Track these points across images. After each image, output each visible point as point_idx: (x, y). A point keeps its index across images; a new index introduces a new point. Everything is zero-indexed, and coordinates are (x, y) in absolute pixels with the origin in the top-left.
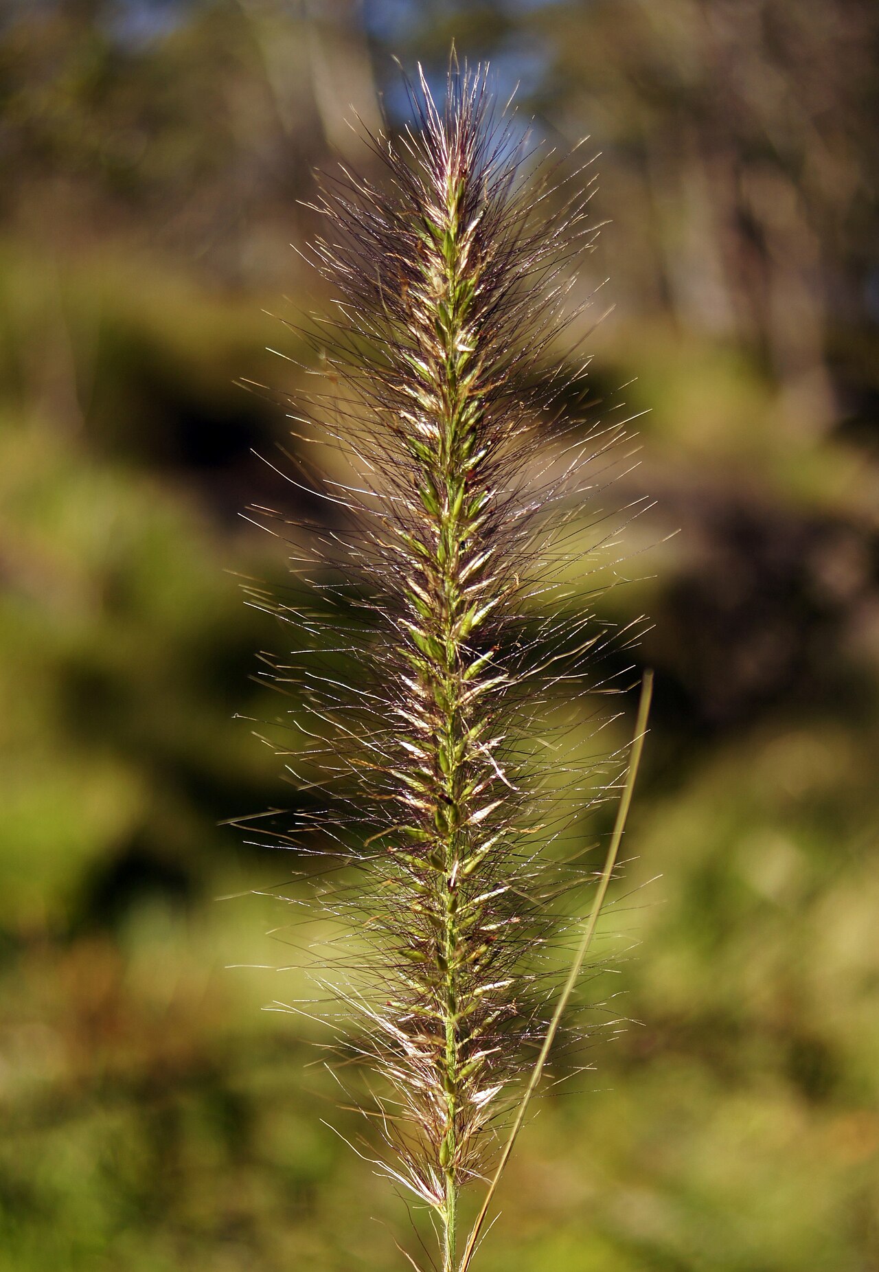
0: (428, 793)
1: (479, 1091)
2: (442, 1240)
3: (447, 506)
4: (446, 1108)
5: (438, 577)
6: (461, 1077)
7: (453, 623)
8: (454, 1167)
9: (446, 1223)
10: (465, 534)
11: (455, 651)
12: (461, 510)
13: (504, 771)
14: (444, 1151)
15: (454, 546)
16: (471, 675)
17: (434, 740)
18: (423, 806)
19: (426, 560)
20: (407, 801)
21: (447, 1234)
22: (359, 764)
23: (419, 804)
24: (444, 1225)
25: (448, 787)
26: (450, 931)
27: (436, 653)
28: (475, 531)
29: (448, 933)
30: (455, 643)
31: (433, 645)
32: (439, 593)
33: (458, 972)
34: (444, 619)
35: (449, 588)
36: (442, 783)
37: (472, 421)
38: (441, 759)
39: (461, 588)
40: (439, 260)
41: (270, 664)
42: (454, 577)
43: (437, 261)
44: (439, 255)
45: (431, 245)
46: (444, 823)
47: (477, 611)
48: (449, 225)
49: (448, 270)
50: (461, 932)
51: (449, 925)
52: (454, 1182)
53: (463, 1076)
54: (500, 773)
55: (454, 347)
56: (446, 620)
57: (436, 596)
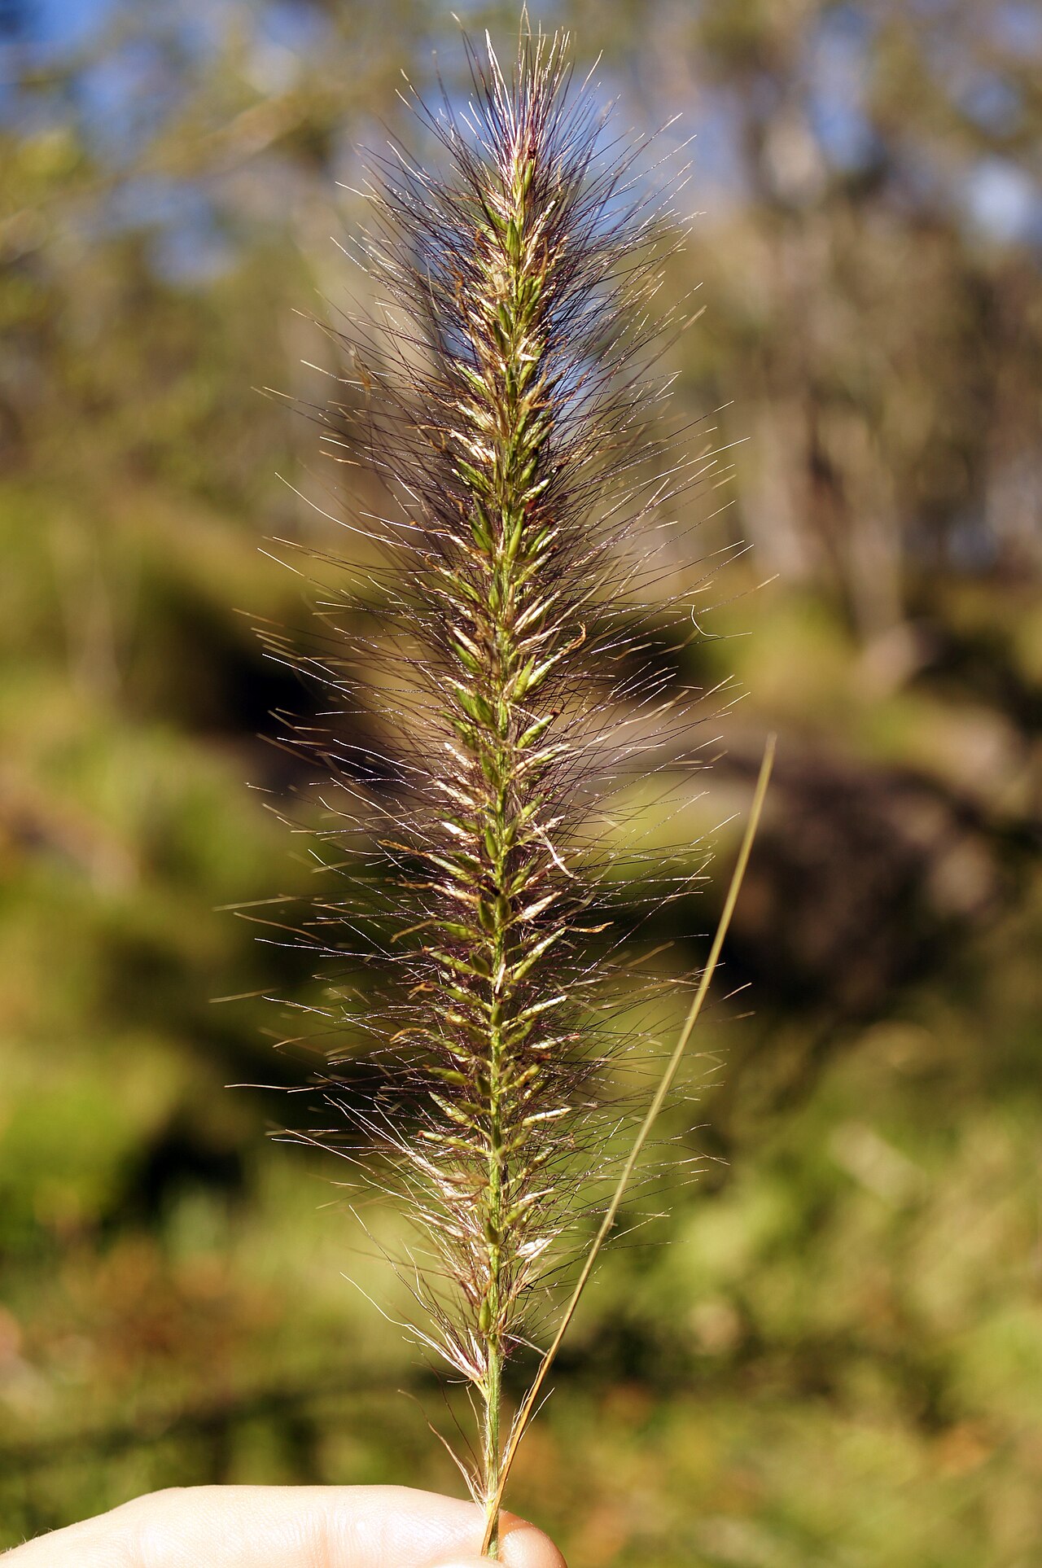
0: (472, 882)
1: (527, 1241)
2: (482, 1422)
3: (502, 543)
4: (487, 1262)
5: (489, 627)
6: (506, 1224)
7: (506, 680)
8: (497, 1333)
9: (488, 1401)
10: (523, 578)
11: (508, 715)
12: (519, 546)
13: (563, 859)
14: (485, 1313)
15: (509, 591)
16: (526, 743)
17: (479, 819)
18: (465, 898)
19: (475, 605)
20: (446, 892)
21: (488, 1415)
22: (391, 846)
23: (461, 895)
24: (485, 1403)
25: (496, 876)
26: (496, 1048)
27: (485, 714)
28: (535, 572)
29: (494, 1052)
30: (508, 705)
31: (481, 705)
32: (490, 644)
33: (504, 1099)
34: (495, 675)
35: (502, 639)
36: (490, 872)
37: (534, 442)
38: (488, 842)
39: (515, 639)
40: (501, 256)
41: (286, 723)
42: (508, 626)
43: (499, 256)
44: (501, 249)
45: (493, 238)
46: (489, 918)
47: (534, 668)
48: (515, 214)
49: (511, 267)
50: (509, 1051)
51: (495, 1042)
52: (497, 1352)
53: (508, 1222)
54: (558, 861)
55: (516, 356)
56: (497, 678)
57: (486, 647)
